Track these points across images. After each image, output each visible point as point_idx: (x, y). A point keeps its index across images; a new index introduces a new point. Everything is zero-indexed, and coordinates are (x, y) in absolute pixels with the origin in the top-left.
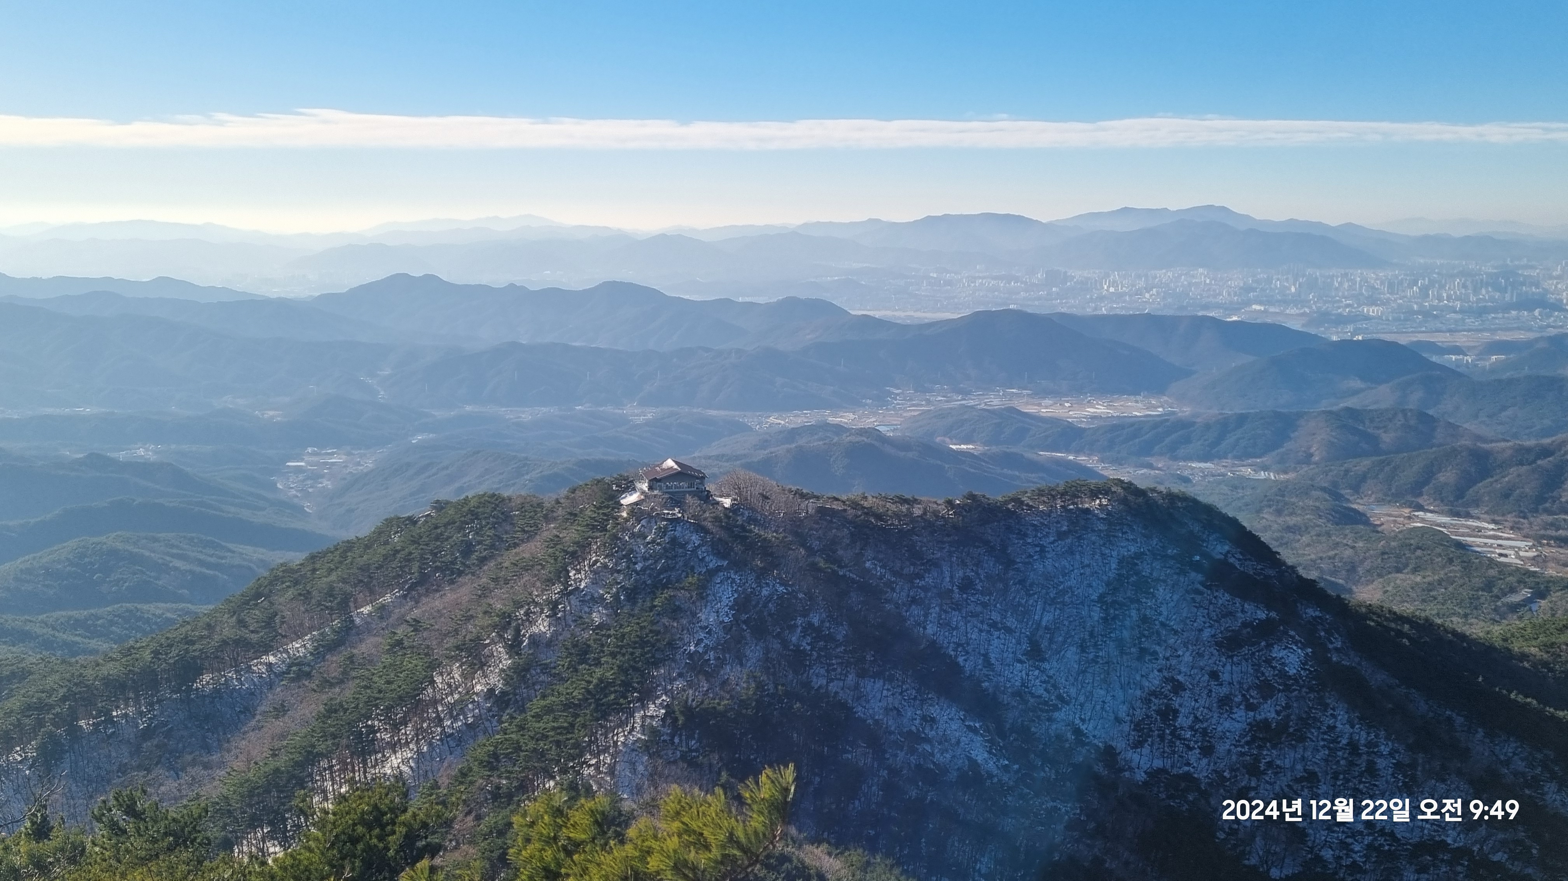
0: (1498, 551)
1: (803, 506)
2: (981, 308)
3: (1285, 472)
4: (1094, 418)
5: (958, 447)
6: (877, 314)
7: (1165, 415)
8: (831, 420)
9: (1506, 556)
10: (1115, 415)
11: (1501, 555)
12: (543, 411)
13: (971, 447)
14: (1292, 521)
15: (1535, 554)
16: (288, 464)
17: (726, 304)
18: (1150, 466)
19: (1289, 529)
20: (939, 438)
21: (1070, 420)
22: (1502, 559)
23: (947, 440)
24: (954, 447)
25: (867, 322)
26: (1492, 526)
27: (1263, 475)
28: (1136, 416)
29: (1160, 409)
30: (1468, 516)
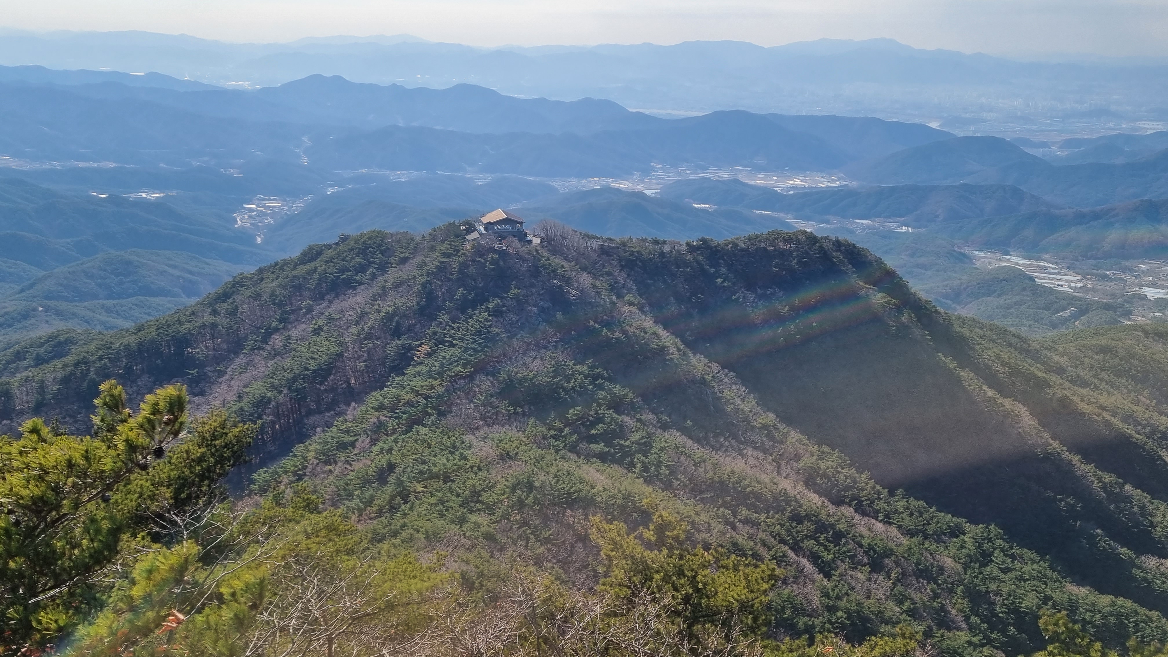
0: (1057, 283)
1: (589, 244)
2: (719, 109)
3: (919, 227)
4: (793, 188)
5: (699, 206)
6: (647, 112)
7: (841, 186)
8: (612, 185)
9: (1062, 286)
10: (807, 186)
11: (1058, 285)
12: (415, 174)
13: (707, 206)
14: (921, 260)
15: (1082, 285)
16: (245, 206)
17: (541, 101)
18: (828, 222)
19: (918, 266)
20: (686, 200)
21: (775, 189)
22: (1059, 288)
23: (692, 201)
24: (696, 206)
25: (640, 116)
26: (1054, 266)
27: (904, 229)
28: (821, 187)
29: (838, 183)
30: (1039, 259)
